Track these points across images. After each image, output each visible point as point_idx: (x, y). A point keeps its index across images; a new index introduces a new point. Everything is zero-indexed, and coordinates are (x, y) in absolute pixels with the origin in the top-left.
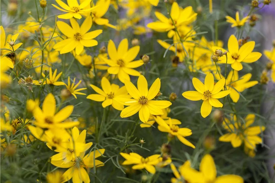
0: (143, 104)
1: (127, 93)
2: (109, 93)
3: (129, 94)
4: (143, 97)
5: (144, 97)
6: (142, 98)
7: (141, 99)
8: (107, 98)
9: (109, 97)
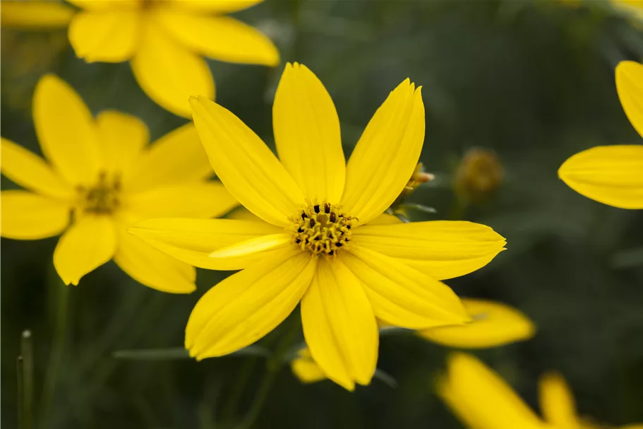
0: (321, 255)
1: (205, 172)
2: (91, 180)
3: (214, 178)
4: (317, 209)
5: (327, 210)
6: (315, 217)
7: (312, 224)
8: (79, 213)
9: (94, 203)
